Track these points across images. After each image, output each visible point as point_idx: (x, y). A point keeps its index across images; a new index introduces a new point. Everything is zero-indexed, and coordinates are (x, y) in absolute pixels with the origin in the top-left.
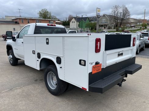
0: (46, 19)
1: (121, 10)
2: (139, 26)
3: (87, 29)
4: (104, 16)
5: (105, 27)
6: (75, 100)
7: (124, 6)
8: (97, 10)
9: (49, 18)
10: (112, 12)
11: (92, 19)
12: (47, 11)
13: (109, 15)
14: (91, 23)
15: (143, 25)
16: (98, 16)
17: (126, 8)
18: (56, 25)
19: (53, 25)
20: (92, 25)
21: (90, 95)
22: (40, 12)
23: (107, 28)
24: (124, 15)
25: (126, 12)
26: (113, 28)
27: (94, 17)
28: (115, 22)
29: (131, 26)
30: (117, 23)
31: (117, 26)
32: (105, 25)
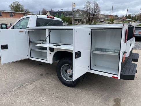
0: (21, 12)
1: (92, 6)
2: (107, 21)
3: (66, 23)
4: (78, 11)
5: (78, 22)
6: (92, 89)
7: (95, 2)
8: (72, 5)
9: (22, 11)
10: (85, 7)
11: (66, 13)
12: (20, 4)
13: (82, 10)
14: (66, 17)
15: (111, 20)
16: (73, 11)
17: (97, 4)
18: (55, 17)
19: (52, 18)
20: (67, 19)
21: (102, 84)
22: (11, 4)
23: (81, 22)
24: (95, 10)
25: (97, 8)
26: (86, 22)
27: (68, 11)
28: (88, 17)
29: (101, 21)
30: (89, 18)
31: (89, 21)
32: (79, 19)
